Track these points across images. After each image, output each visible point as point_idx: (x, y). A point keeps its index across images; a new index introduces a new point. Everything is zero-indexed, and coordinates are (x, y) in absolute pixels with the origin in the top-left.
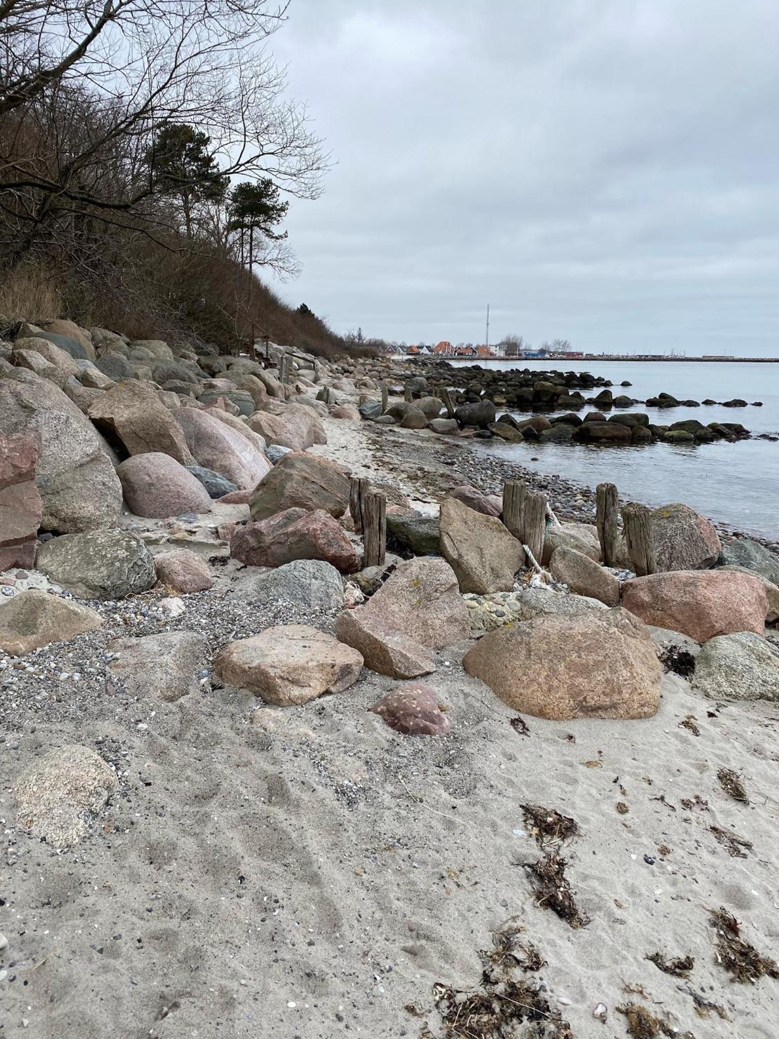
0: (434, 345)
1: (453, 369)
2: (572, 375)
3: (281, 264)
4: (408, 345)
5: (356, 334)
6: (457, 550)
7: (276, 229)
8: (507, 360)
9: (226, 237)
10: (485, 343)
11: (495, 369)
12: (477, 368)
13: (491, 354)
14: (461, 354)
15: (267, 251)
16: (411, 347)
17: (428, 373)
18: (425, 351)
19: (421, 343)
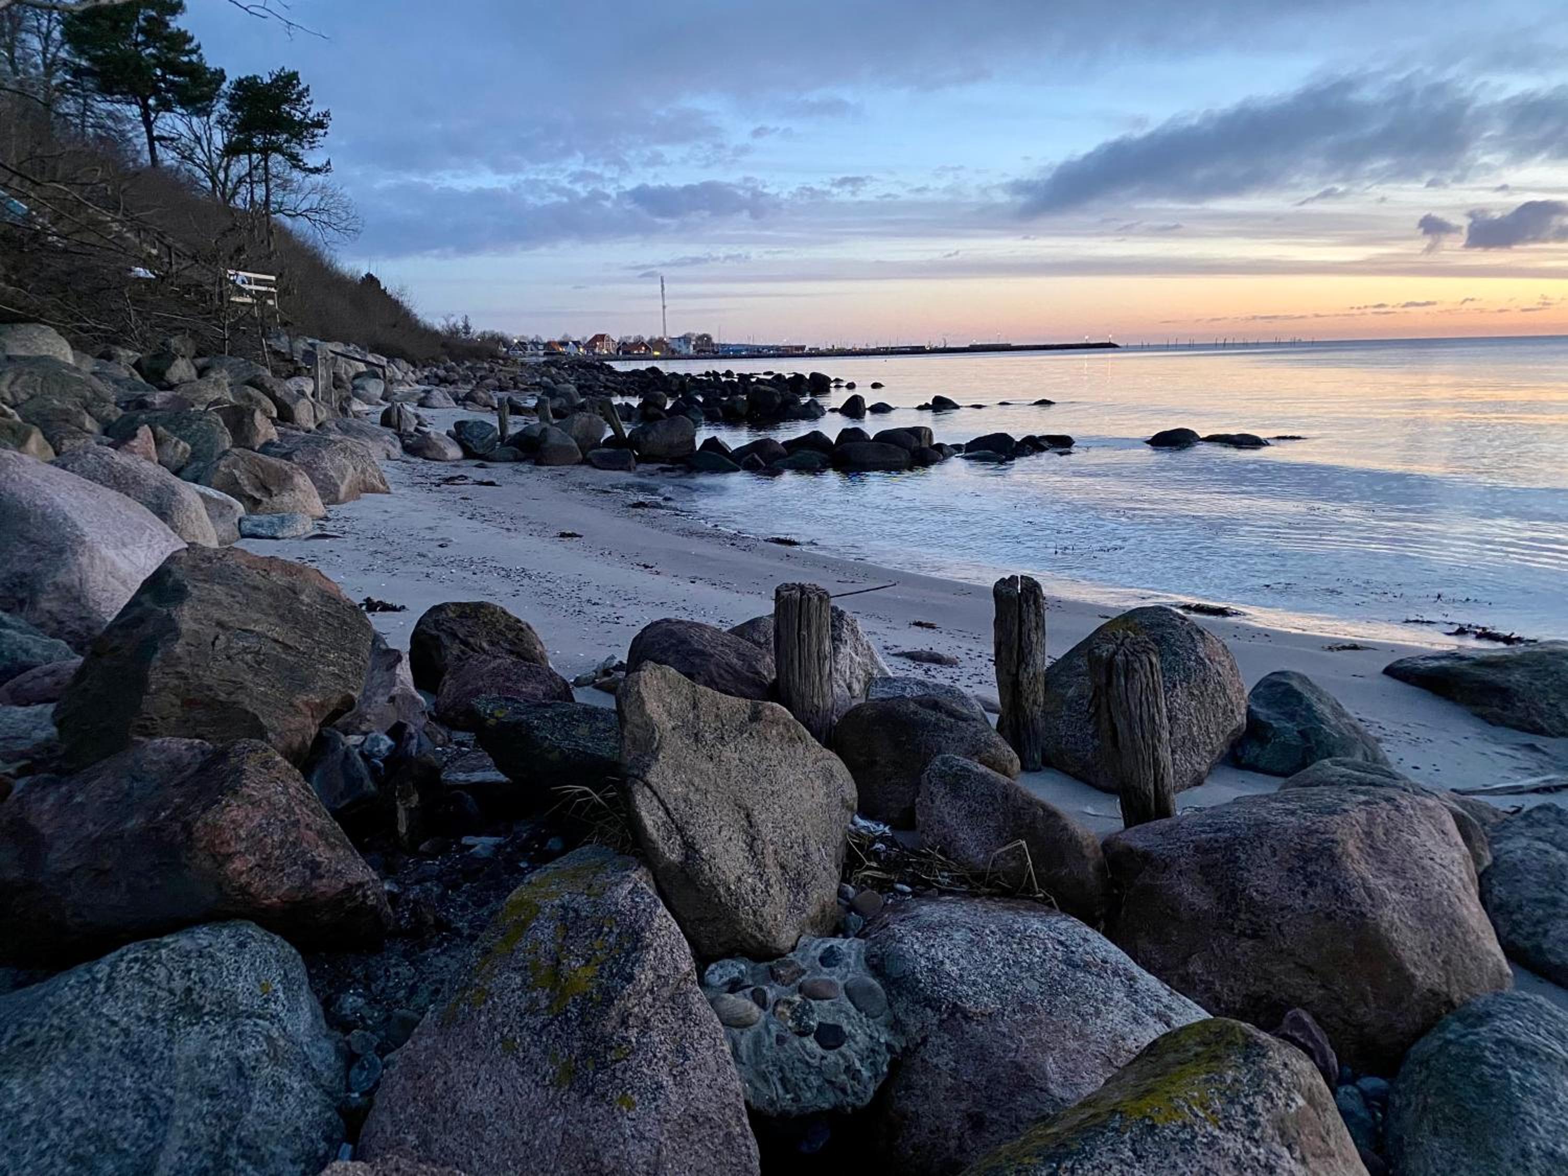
0: (585, 339)
1: (617, 373)
2: (798, 378)
3: (325, 217)
4: (546, 341)
5: (460, 324)
6: (680, 830)
7: (312, 159)
8: (697, 358)
9: (226, 170)
10: (662, 335)
11: (681, 372)
12: (654, 370)
13: (673, 351)
14: (627, 350)
15: (300, 196)
16: (549, 343)
17: (579, 379)
18: (571, 350)
19: (565, 336)
